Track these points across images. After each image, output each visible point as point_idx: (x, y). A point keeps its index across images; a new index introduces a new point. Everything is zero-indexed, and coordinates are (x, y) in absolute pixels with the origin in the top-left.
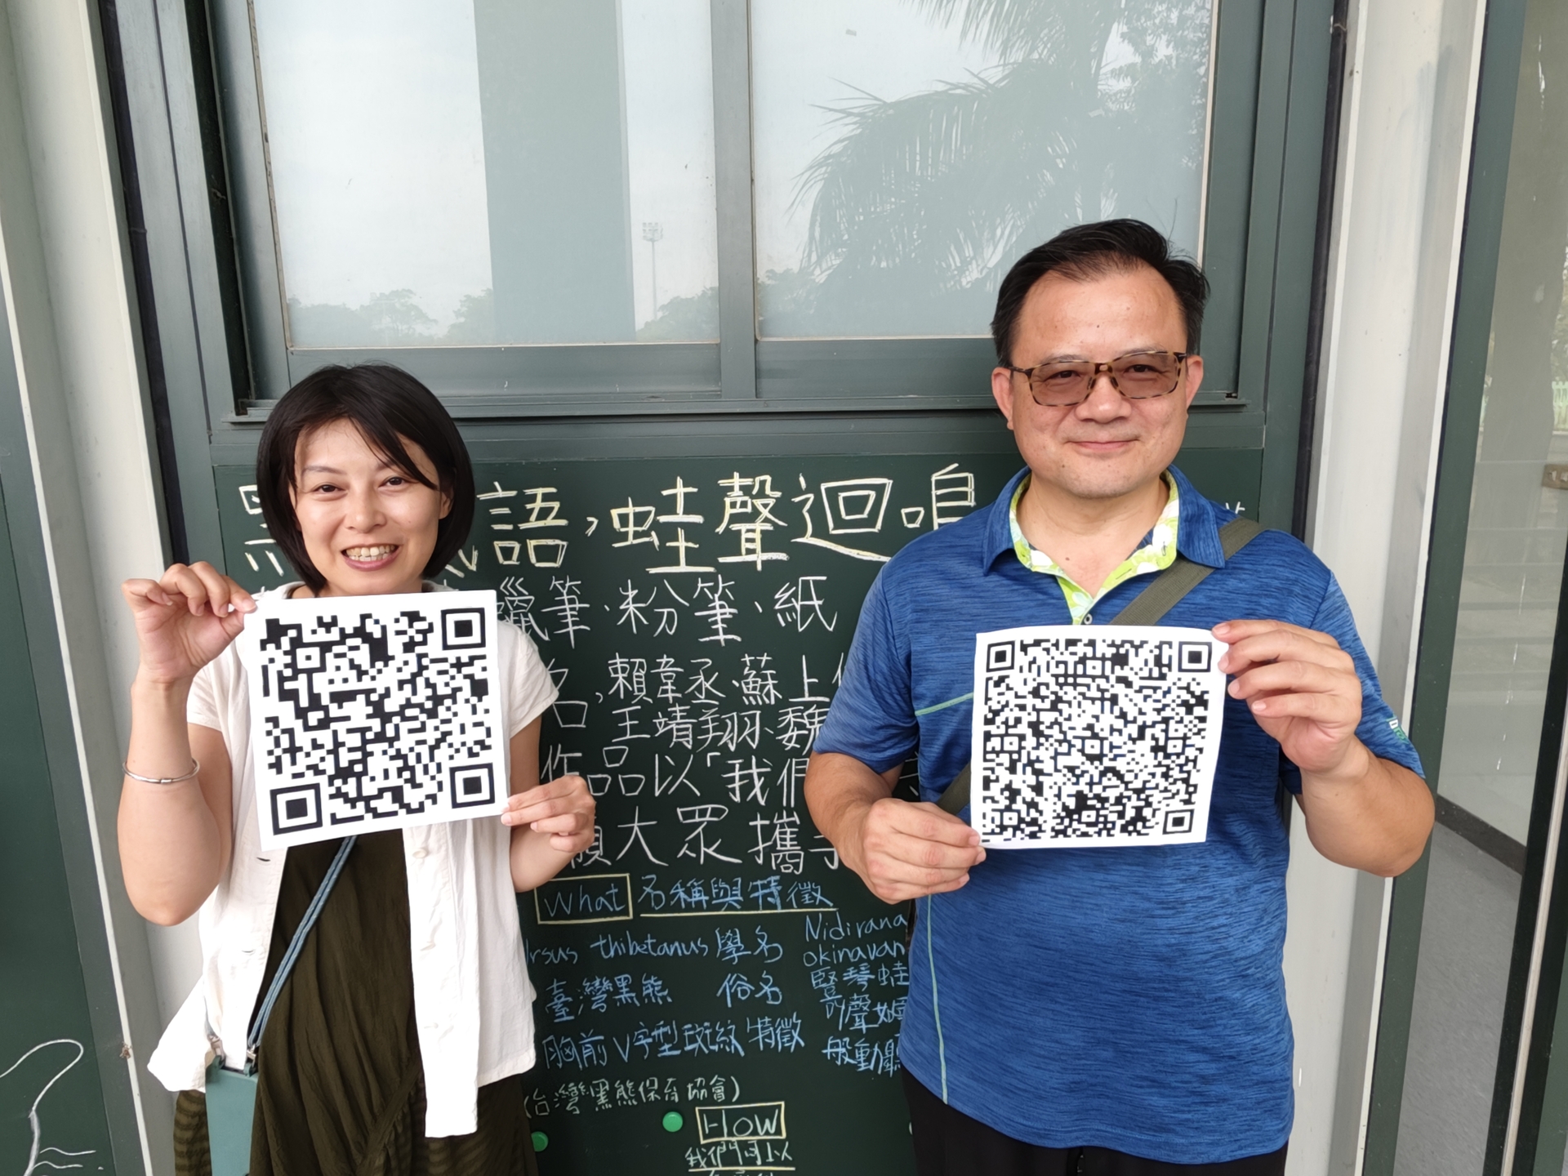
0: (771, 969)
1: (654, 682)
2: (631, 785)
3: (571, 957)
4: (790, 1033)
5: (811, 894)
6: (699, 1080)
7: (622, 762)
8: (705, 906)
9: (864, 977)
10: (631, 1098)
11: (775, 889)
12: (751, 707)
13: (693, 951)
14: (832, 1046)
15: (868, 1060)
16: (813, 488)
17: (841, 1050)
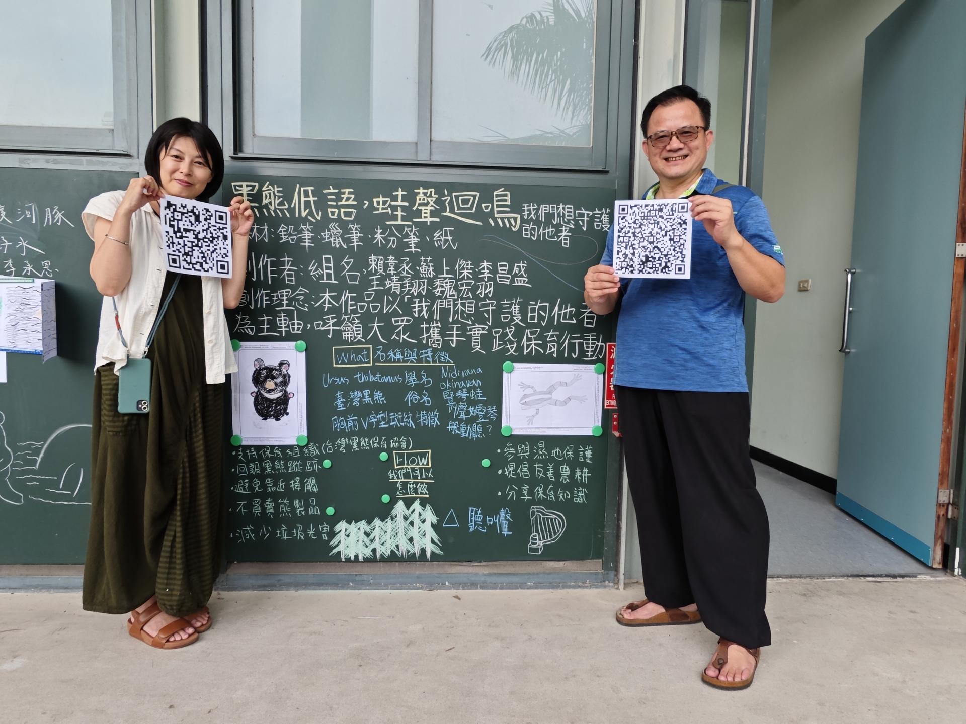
0: (427, 390)
1: (386, 266)
2: (375, 308)
3: (346, 381)
4: (434, 418)
5: (444, 357)
6: (396, 438)
7: (372, 298)
8: (401, 361)
9: (464, 395)
10: (367, 446)
11: (430, 354)
12: (423, 278)
13: (396, 380)
14: (451, 425)
15: (466, 432)
16: (450, 194)
17: (455, 427)
